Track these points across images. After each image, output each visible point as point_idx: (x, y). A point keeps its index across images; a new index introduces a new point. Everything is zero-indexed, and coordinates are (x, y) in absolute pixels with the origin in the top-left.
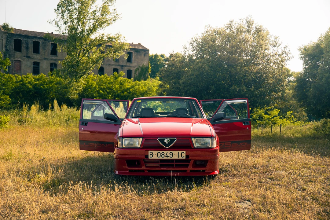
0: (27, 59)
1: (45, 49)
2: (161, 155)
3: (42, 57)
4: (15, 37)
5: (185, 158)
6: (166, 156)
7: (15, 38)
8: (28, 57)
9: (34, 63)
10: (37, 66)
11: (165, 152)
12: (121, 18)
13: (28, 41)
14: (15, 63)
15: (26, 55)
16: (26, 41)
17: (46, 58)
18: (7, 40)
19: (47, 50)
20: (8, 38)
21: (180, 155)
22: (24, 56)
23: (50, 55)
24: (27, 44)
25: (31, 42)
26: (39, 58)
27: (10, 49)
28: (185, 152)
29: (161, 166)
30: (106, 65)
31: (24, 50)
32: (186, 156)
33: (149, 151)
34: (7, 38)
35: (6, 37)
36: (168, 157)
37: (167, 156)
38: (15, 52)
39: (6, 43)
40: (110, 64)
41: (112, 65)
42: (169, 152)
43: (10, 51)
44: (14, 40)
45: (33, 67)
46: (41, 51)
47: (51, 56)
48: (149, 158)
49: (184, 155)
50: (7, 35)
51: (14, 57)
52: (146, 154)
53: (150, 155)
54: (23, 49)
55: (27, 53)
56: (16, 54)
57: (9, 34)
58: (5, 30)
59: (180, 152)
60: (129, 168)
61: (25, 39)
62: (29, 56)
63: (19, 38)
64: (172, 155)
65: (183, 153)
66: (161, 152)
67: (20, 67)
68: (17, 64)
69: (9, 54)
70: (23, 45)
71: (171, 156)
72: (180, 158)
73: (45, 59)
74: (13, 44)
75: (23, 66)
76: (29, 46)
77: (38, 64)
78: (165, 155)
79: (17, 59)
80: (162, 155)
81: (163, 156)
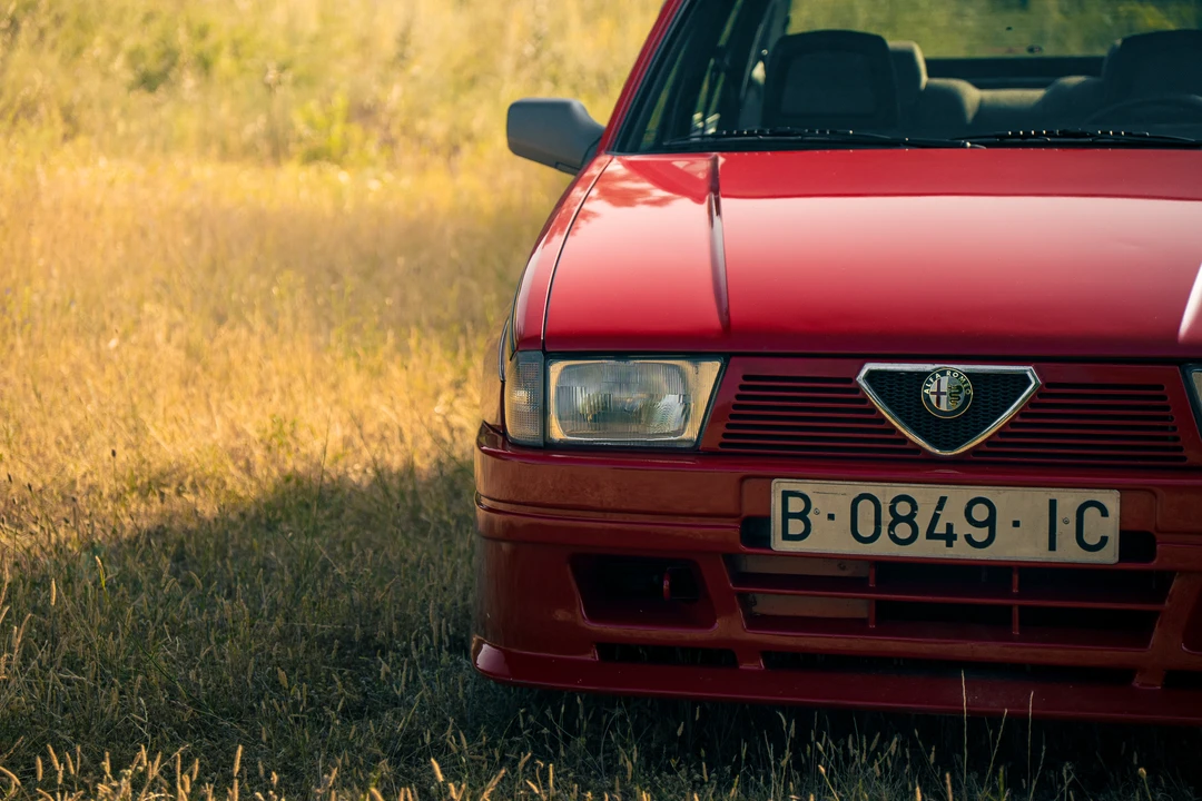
2: (887, 518)
5: (1109, 556)
6: (931, 535)
11: (926, 495)
21: (1066, 531)
28: (1111, 500)
29: (889, 617)
32: (1125, 535)
33: (779, 486)
36: (949, 537)
37: (940, 529)
42: (958, 496)
48: (779, 545)
49: (1106, 526)
52: (749, 508)
53: (786, 516)
59: (1069, 500)
60: (595, 627)
64: (990, 522)
65: (1091, 513)
66: (886, 492)
71: (980, 535)
72: (1069, 552)
78: (923, 521)
80: (897, 519)
81: (903, 531)
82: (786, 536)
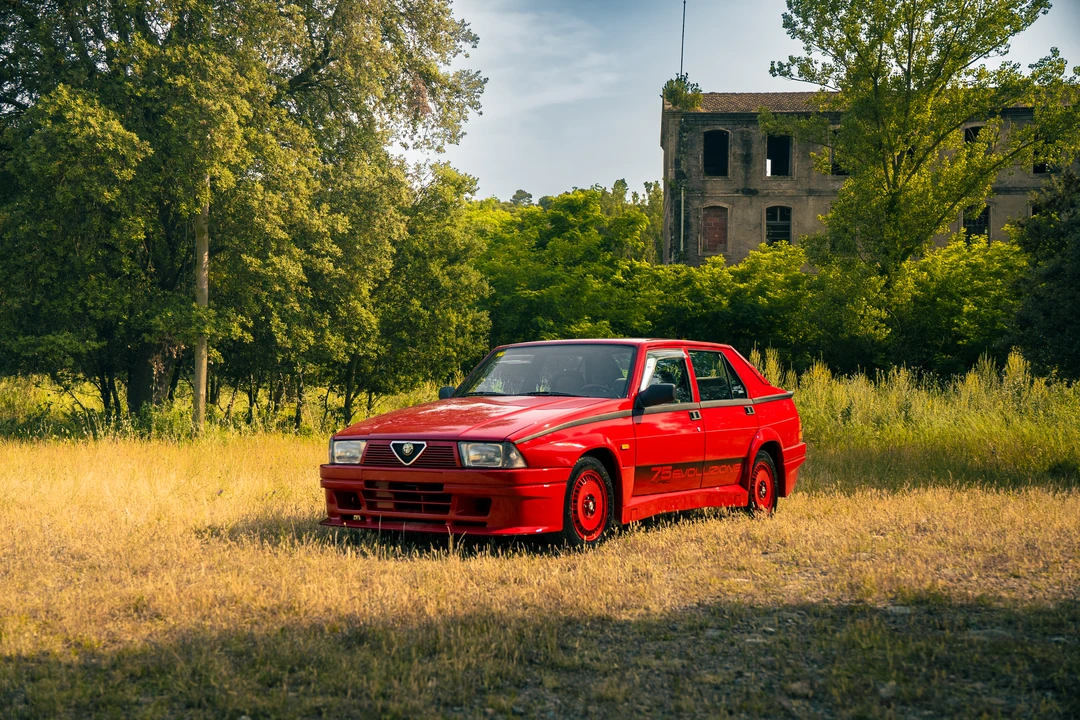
0: (746, 200)
3: (799, 187)
4: (708, 125)
7: (707, 129)
8: (750, 192)
9: (771, 213)
10: (784, 223)
13: (749, 133)
14: (705, 217)
15: (741, 187)
16: (742, 133)
17: (815, 187)
18: (681, 137)
20: (683, 130)
22: (737, 191)
23: (830, 176)
24: (747, 144)
25: (758, 133)
26: (790, 192)
27: (689, 170)
31: (735, 167)
34: (680, 133)
35: (678, 128)
38: (707, 178)
39: (678, 151)
43: (691, 176)
44: (702, 137)
45: (768, 226)
46: (796, 163)
47: (833, 181)
50: (681, 122)
51: (703, 197)
54: (734, 163)
55: (747, 179)
56: (709, 186)
57: (685, 116)
58: (674, 105)
61: (739, 128)
62: (752, 188)
63: (721, 128)
67: (724, 229)
68: (713, 220)
69: (686, 189)
70: (735, 151)
73: (811, 192)
74: (699, 150)
75: (731, 225)
76: (754, 151)
77: (786, 213)
79: (711, 203)
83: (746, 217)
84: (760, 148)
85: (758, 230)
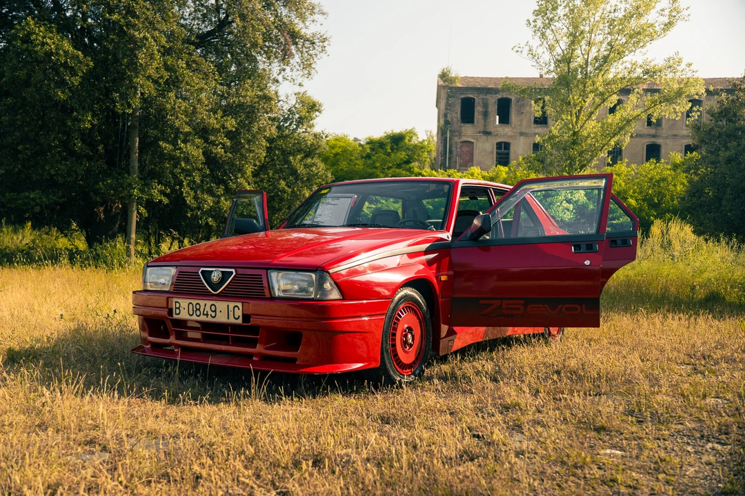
0: (484, 137)
1: (522, 113)
2: (195, 309)
3: (515, 131)
4: (463, 94)
5: (240, 321)
6: (204, 314)
7: (463, 96)
8: (487, 133)
9: (499, 145)
10: (506, 151)
11: (202, 303)
12: (687, 19)
13: (487, 99)
14: (461, 147)
15: (482, 130)
16: (483, 99)
17: (524, 131)
18: (448, 101)
19: (526, 115)
20: (449, 96)
21: (231, 314)
22: (480, 132)
23: (533, 125)
24: (486, 105)
25: (492, 100)
26: (510, 133)
27: (452, 120)
28: (240, 305)
30: (666, 138)
31: (478, 119)
32: (243, 315)
33: (175, 300)
34: (447, 98)
35: (446, 95)
36: (207, 315)
37: (205, 313)
38: (462, 125)
39: (446, 109)
40: (675, 135)
41: (683, 137)
42: (209, 303)
43: (453, 123)
44: (460, 101)
45: (497, 153)
46: (514, 117)
47: (534, 128)
48: (175, 316)
49: (239, 313)
50: (448, 92)
51: (460, 135)
52: (169, 307)
53: (176, 308)
54: (478, 116)
55: (485, 126)
56: (463, 129)
57: (450, 88)
58: (445, 82)
59: (232, 305)
60: (151, 339)
61: (482, 96)
62: (488, 131)
63: (471, 96)
64: (215, 311)
65: (236, 308)
66: (194, 302)
67: (472, 154)
68: (465, 149)
69: (450, 131)
70: (478, 109)
71: (213, 314)
72: (232, 320)
73: (522, 134)
74: (458, 109)
75: (476, 152)
76: (490, 110)
77: (507, 146)
78: (202, 310)
79: (464, 139)
80: (197, 310)
81: (198, 313)
82: (176, 314)
83: (485, 148)
84: (493, 108)
85: (491, 155)
